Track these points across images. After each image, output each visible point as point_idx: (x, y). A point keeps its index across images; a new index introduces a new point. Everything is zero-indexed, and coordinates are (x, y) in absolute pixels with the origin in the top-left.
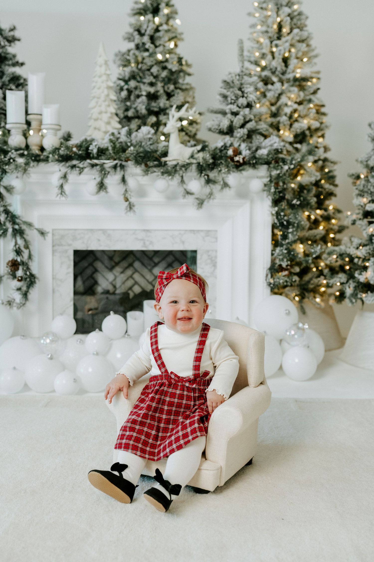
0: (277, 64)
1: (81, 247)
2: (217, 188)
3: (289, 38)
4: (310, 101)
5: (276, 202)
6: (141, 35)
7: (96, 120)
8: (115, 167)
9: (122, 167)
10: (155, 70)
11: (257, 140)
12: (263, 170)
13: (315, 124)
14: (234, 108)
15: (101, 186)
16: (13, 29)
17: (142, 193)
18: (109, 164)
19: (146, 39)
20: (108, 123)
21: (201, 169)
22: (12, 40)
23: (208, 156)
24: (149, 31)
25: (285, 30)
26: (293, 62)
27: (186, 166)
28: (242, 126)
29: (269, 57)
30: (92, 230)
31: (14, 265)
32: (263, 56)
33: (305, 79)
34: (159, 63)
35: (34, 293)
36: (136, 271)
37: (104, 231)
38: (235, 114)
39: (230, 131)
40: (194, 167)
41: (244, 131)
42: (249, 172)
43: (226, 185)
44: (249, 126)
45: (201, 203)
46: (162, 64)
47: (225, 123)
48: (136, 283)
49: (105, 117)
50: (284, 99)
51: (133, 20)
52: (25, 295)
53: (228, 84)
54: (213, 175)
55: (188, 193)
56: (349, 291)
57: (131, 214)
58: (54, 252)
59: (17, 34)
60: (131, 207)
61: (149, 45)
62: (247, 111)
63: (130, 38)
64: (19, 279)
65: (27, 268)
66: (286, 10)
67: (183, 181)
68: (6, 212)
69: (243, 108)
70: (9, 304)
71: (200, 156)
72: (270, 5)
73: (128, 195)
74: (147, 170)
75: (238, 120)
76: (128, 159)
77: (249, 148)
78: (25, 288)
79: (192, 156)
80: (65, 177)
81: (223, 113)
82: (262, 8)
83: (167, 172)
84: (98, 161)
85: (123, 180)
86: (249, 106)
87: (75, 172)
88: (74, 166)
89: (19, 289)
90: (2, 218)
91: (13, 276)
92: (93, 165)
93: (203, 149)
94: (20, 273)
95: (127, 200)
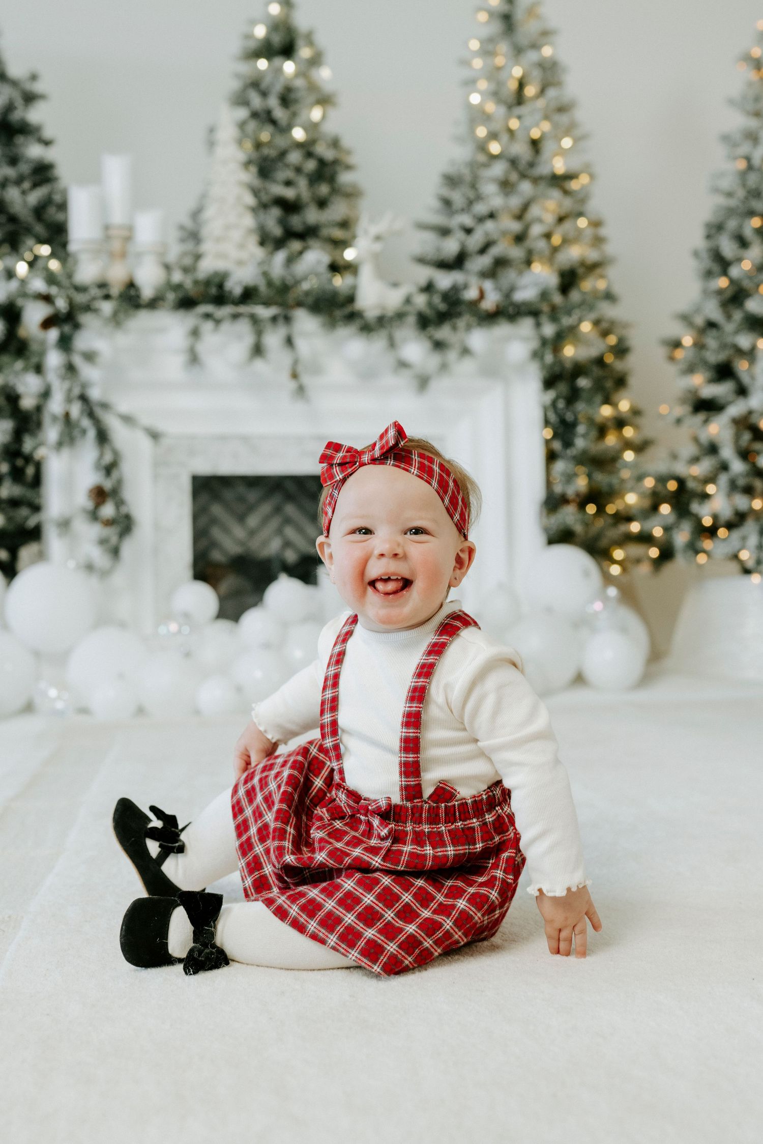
0: (521, 149)
1: (206, 468)
2: (452, 355)
3: (541, 103)
4: (580, 214)
5: (549, 383)
6: (264, 94)
7: (218, 240)
8: (274, 319)
9: (287, 319)
10: (294, 157)
11: (509, 276)
12: (526, 325)
13: (592, 255)
14: (467, 220)
15: (258, 350)
16: (34, 77)
17: (317, 370)
18: (264, 313)
19: (273, 102)
20: (242, 246)
21: (424, 322)
22: (30, 98)
23: (437, 300)
24: (278, 88)
25: (530, 91)
26: (548, 148)
27: (400, 316)
28: (483, 250)
29: (505, 137)
30: (223, 438)
31: (100, 495)
32: (493, 136)
33: (569, 176)
34: (299, 145)
35: (128, 548)
36: (288, 521)
37: (245, 439)
38: (468, 231)
39: (458, 262)
40: (411, 320)
41: (485, 261)
42: (503, 329)
43: (466, 351)
44: (495, 251)
45: (423, 382)
46: (307, 148)
47: (451, 247)
48: (287, 544)
49: (236, 235)
50: (535, 211)
51: (244, 68)
52: (115, 552)
53: (452, 181)
54: (444, 332)
55: (403, 365)
56: (681, 537)
57: (301, 404)
58: (156, 477)
59: (38, 87)
60: (301, 390)
61: (279, 113)
62: (490, 225)
63: (240, 100)
64: (109, 523)
65: (120, 503)
66: (532, 56)
67: (392, 344)
68: (84, 398)
69: (481, 220)
70: (90, 567)
71: (421, 301)
72: (503, 47)
73: (300, 369)
74: (332, 324)
75: (475, 241)
76: (299, 304)
77: (498, 288)
78: (114, 539)
79: (408, 301)
80: (195, 333)
81: (445, 232)
82: (487, 52)
83: (367, 328)
84: (242, 309)
85: (289, 342)
86: (492, 216)
87: (208, 326)
88: (208, 316)
89: (103, 542)
90: (76, 410)
91: (94, 515)
92: (235, 317)
93: (429, 288)
94: (108, 510)
95: (295, 376)
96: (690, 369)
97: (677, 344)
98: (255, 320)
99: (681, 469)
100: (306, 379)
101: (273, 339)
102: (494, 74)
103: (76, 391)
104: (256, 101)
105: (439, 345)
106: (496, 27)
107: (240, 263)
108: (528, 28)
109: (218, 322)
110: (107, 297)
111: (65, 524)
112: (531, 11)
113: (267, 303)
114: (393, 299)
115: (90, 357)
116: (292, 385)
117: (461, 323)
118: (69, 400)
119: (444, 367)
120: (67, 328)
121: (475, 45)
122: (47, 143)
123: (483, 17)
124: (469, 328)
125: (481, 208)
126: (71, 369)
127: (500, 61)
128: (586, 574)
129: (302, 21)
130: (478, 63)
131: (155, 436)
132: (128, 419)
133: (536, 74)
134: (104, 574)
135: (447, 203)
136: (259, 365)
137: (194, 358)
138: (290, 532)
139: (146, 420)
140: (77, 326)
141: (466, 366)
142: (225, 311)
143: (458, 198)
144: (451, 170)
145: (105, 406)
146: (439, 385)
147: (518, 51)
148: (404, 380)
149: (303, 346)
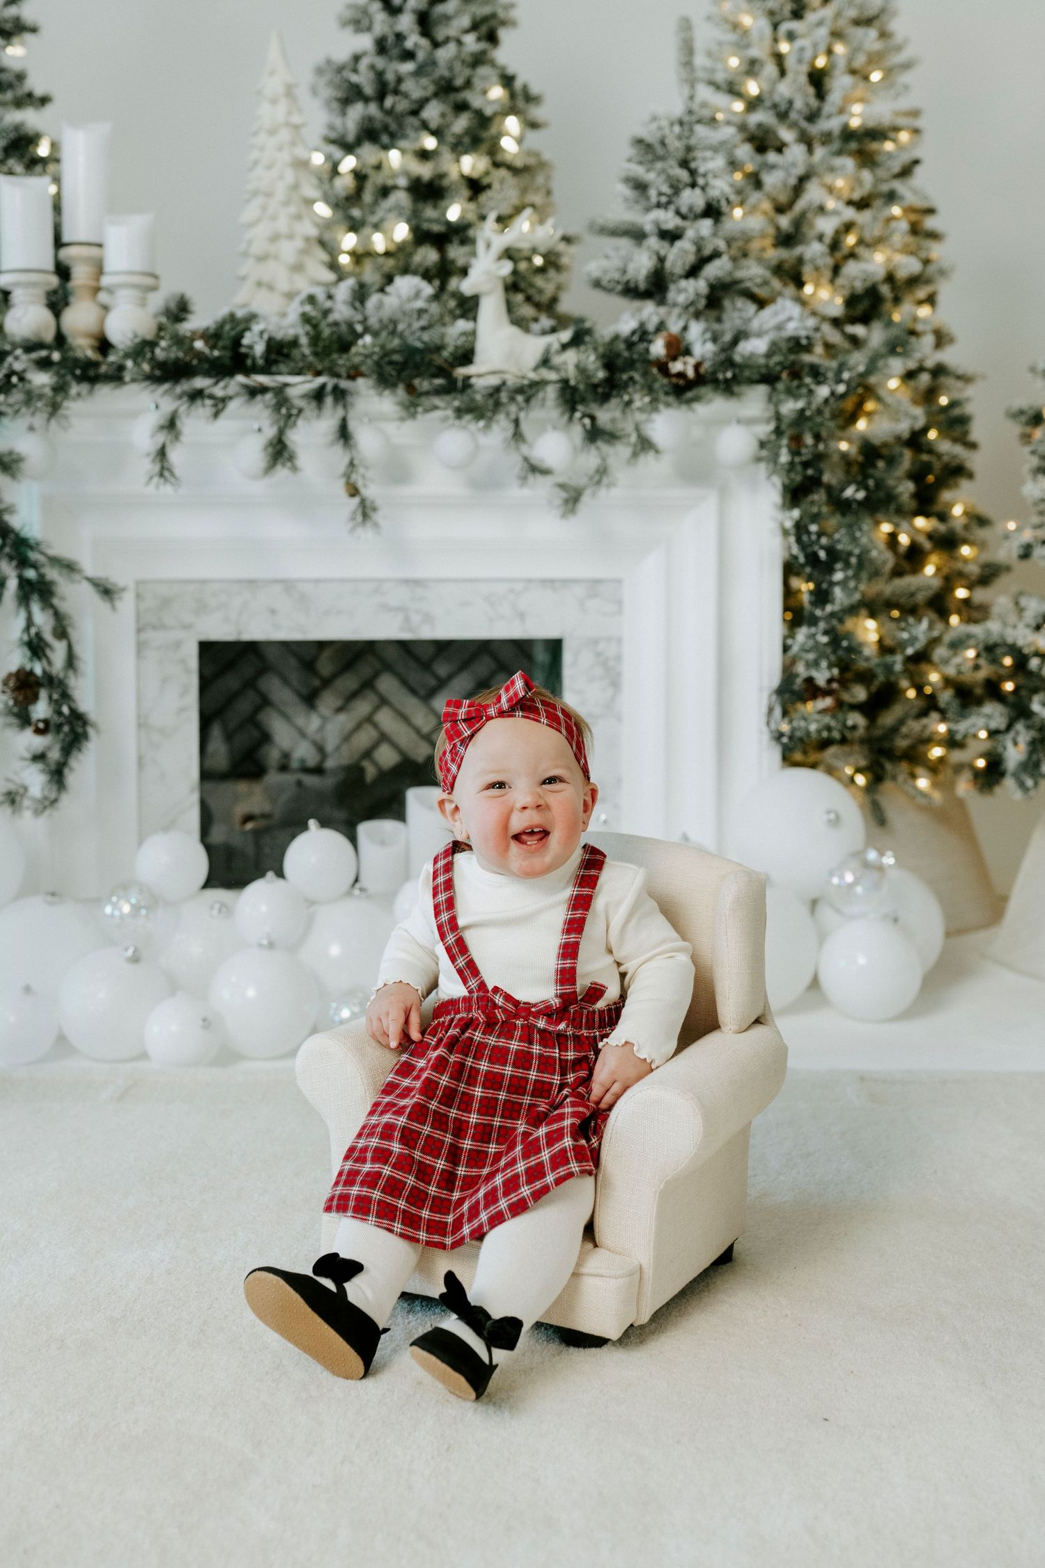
2: (618, 453)
5: (794, 495)
8: (318, 396)
9: (340, 395)
12: (754, 399)
15: (279, 451)
18: (300, 386)
21: (571, 397)
23: (591, 360)
27: (530, 388)
30: (252, 583)
31: (26, 684)
35: (84, 767)
37: (288, 584)
40: (551, 392)
43: (645, 445)
45: (572, 498)
47: (638, 264)
52: (58, 774)
54: (606, 415)
55: (535, 469)
57: (366, 534)
58: (141, 647)
60: (366, 511)
64: (44, 729)
65: (61, 697)
67: (518, 434)
70: (13, 798)
71: (569, 362)
73: (361, 476)
74: (413, 404)
76: (359, 372)
78: (55, 755)
80: (171, 426)
83: (475, 410)
84: (266, 379)
85: (344, 434)
87: (196, 415)
88: (197, 393)
89: (39, 758)
91: (20, 717)
92: (252, 393)
93: (578, 341)
94: (41, 709)
95: (354, 491)
98: (281, 399)
100: (370, 490)
105: (597, 436)
109: (220, 404)
113: (306, 369)
116: (350, 507)
119: (602, 474)
131: (105, 591)
134: (46, 806)
142: (235, 384)
148: (537, 494)
149: (367, 440)
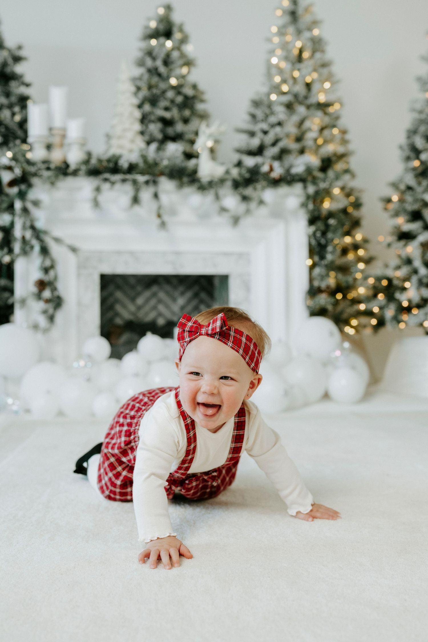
0: (300, 89)
1: (108, 270)
2: (253, 205)
3: (311, 63)
4: (334, 126)
5: (312, 221)
6: (154, 59)
7: (120, 137)
8: (147, 183)
9: (155, 183)
10: (170, 94)
11: (289, 159)
12: (298, 188)
13: (341, 150)
14: (264, 126)
15: (136, 200)
16: (20, 48)
17: (173, 212)
18: (141, 179)
19: (159, 63)
20: (132, 141)
21: (237, 185)
22: (17, 59)
23: (244, 171)
24: (162, 55)
25: (306, 55)
26: (315, 88)
27: (222, 181)
28: (274, 144)
29: (291, 82)
30: (119, 253)
31: (42, 285)
32: (284, 81)
33: (328, 105)
34: (173, 88)
36: (160, 301)
37: (132, 253)
38: (265, 133)
39: (259, 151)
40: (229, 184)
41: (275, 150)
42: (283, 190)
43: (261, 202)
44: (281, 145)
45: (236, 220)
46: (178, 89)
47: (255, 142)
48: (160, 314)
49: (130, 135)
50: (307, 124)
51: (143, 45)
52: (51, 319)
53: (256, 104)
54: (249, 191)
55: (223, 210)
57: (163, 234)
58: (79, 275)
59: (22, 53)
60: (163, 225)
61: (162, 69)
62: (278, 129)
63: (141, 63)
64: (47, 301)
65: (54, 289)
66: (307, 35)
67: (217, 197)
68: (33, 228)
69: (273, 126)
70: (36, 327)
71: (235, 172)
72: (291, 29)
73: (162, 212)
74: (181, 185)
75: (269, 139)
76: (162, 174)
77: (282, 166)
78: (51, 311)
79: (227, 172)
80: (98, 189)
81: (252, 134)
82: (281, 33)
83: (202, 188)
84: (128, 176)
85: (156, 196)
86: (280, 124)
87: (106, 186)
88: (106, 180)
89: (45, 312)
90: (28, 234)
91: (39, 296)
92: (124, 181)
93: (239, 164)
94: (47, 294)
95: (159, 216)
96: (396, 214)
97: (389, 200)
98: (135, 182)
99: (390, 273)
100: (166, 218)
101: (146, 195)
102: (284, 46)
103: (28, 224)
104: (149, 63)
105: (245, 198)
106: (287, 18)
107: (131, 151)
108: (305, 19)
109: (113, 183)
110: (48, 169)
111: (23, 302)
112: (307, 10)
113: (142, 173)
114: (219, 171)
115: (36, 203)
116: (158, 221)
117: (259, 186)
118: (24, 228)
119: (248, 212)
120: (23, 187)
121: (274, 29)
122: (28, 85)
123: (279, 13)
124: (263, 188)
125: (273, 119)
126: (25, 210)
127: (289, 38)
128: (332, 334)
129: (176, 18)
130: (276, 40)
131: (74, 250)
132: (57, 240)
133: (309, 44)
134: (46, 331)
135: (253, 116)
136: (137, 209)
137: (96, 204)
138: (161, 308)
139: (69, 241)
140: (30, 186)
141: (263, 211)
142: (118, 177)
143: (259, 114)
144: (256, 98)
145: (45, 232)
146: (246, 222)
147: (299, 32)
148: (224, 220)
149: (164, 198)
